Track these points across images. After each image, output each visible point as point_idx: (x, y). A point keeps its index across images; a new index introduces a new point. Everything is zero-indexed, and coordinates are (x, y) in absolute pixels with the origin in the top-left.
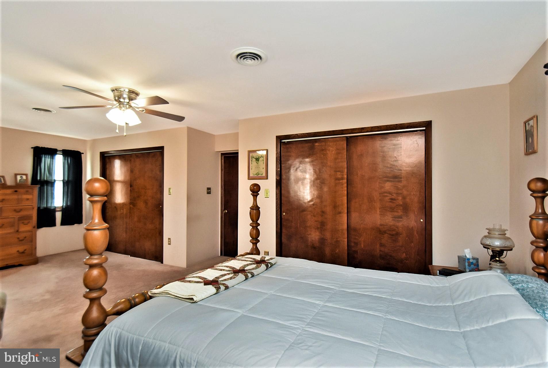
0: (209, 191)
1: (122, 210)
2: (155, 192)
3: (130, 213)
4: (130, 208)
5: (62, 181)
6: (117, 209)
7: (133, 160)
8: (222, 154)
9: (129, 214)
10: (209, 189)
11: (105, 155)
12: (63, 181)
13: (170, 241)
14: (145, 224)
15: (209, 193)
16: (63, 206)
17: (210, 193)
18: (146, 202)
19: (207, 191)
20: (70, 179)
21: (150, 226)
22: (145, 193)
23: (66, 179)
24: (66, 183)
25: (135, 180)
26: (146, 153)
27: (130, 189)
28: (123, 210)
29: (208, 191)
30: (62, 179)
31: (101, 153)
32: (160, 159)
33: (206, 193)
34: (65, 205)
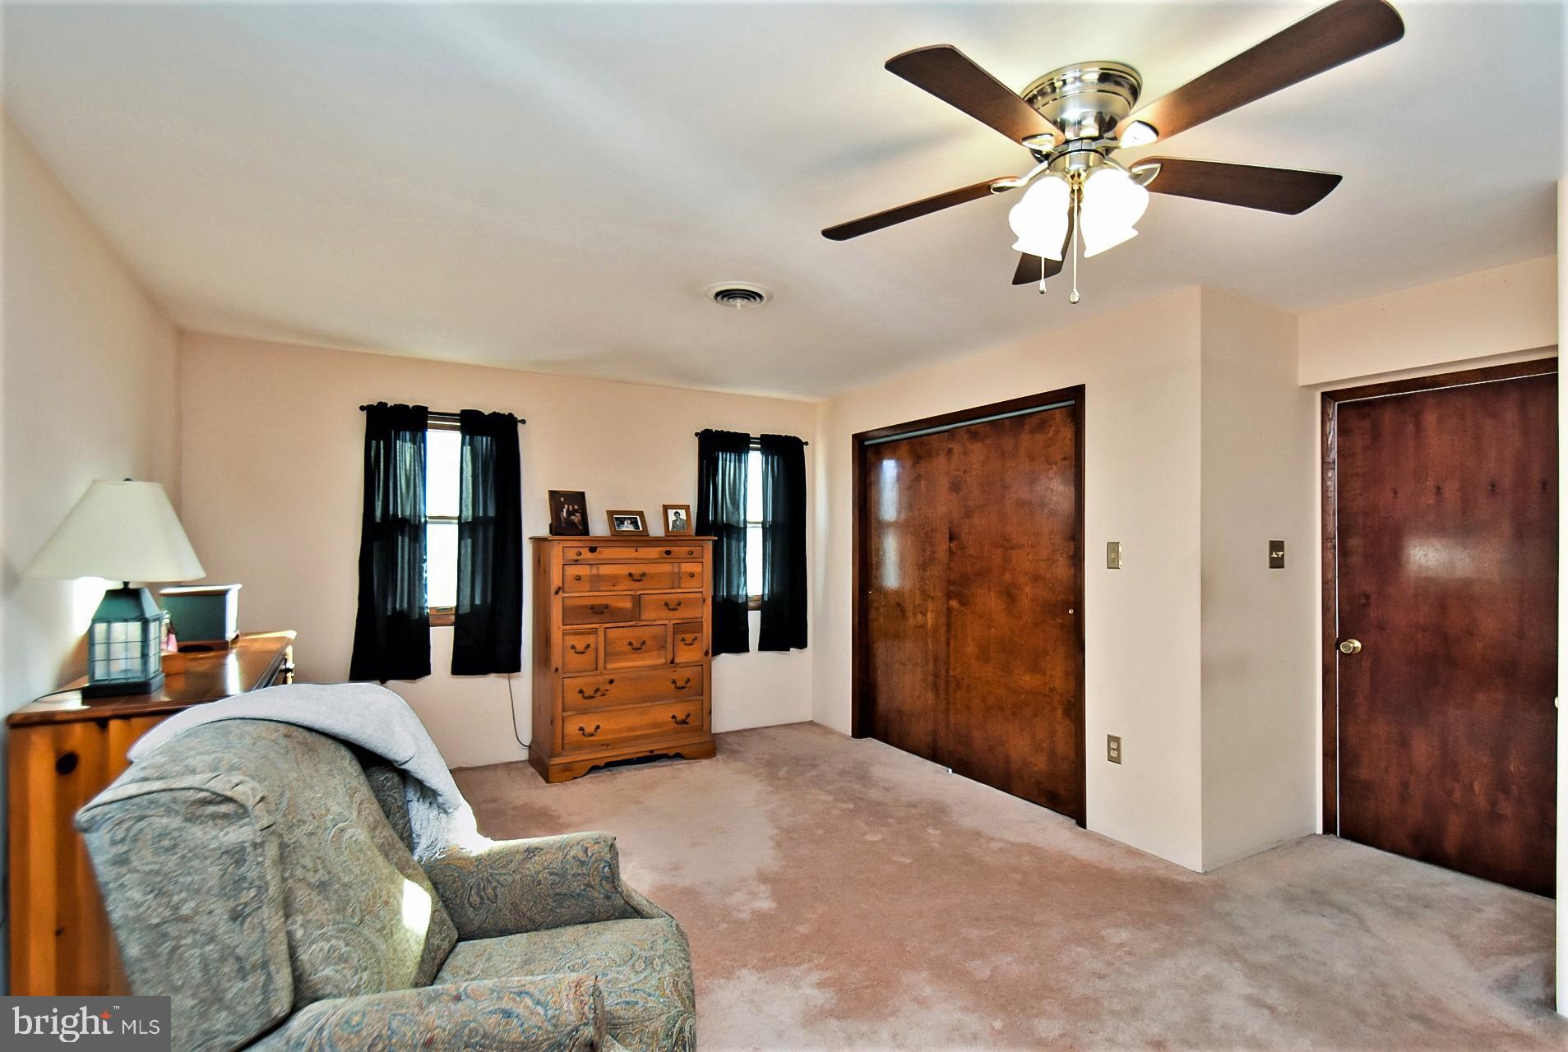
0: (1277, 554)
1: (919, 616)
2: (1048, 559)
3: (949, 626)
4: (949, 610)
5: (760, 525)
6: (903, 612)
7: (957, 448)
8: (1327, 397)
9: (943, 630)
10: (1276, 546)
11: (866, 443)
12: (764, 524)
13: (1118, 749)
14: (1007, 670)
15: (1277, 563)
16: (763, 595)
17: (1280, 563)
18: (1010, 595)
19: (1271, 554)
20: (780, 517)
21: (1027, 678)
22: (1006, 560)
23: (770, 519)
24: (769, 530)
25: (968, 514)
26: (1007, 423)
27: (950, 547)
28: (924, 614)
29: (1274, 555)
30: (761, 520)
31: (854, 436)
32: (1068, 433)
33: (1268, 566)
34: (767, 592)
